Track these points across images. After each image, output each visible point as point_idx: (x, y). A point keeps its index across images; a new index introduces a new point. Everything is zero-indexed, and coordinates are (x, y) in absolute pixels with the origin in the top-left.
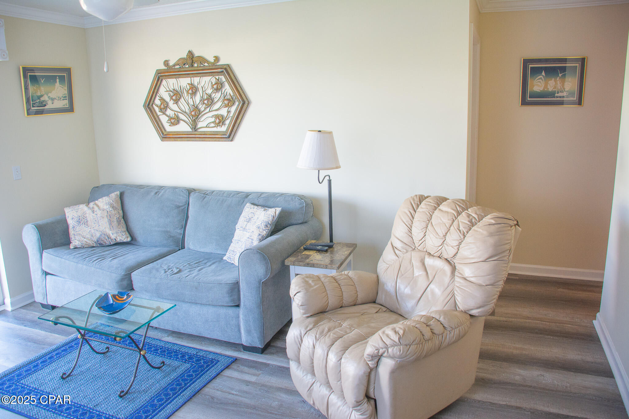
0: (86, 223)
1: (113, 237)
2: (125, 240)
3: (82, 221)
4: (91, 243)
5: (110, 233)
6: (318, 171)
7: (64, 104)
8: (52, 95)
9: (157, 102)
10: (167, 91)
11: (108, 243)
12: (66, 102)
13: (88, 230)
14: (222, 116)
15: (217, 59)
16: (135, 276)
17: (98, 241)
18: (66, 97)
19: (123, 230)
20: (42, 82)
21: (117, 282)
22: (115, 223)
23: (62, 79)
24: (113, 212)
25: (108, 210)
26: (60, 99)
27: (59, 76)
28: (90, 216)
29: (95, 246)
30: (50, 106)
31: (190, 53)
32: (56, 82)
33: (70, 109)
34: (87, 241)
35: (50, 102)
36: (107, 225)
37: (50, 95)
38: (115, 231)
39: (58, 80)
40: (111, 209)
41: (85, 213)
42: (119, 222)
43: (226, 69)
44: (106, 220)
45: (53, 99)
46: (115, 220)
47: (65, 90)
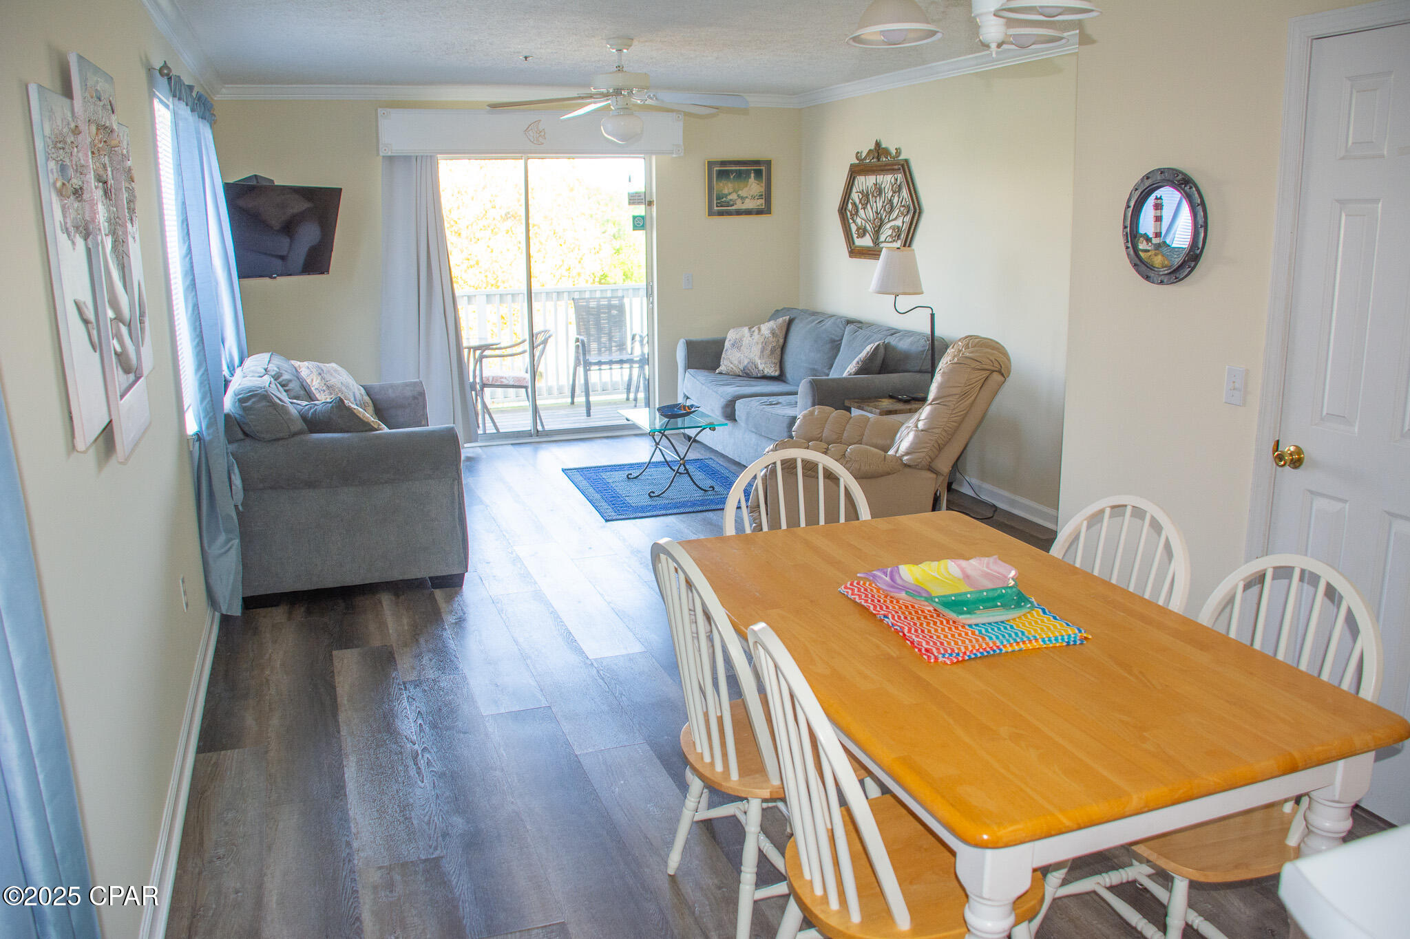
0: (739, 348)
1: (761, 367)
2: (773, 374)
3: (737, 345)
4: (737, 371)
5: (759, 362)
6: (894, 296)
7: (760, 203)
8: (743, 193)
9: (850, 206)
10: (857, 192)
11: (755, 375)
12: (762, 201)
13: (738, 355)
14: (898, 227)
15: (898, 151)
16: (739, 404)
17: (744, 370)
18: (762, 195)
19: (774, 361)
20: (732, 177)
21: (722, 408)
22: (768, 352)
23: (758, 174)
24: (771, 339)
25: (767, 336)
26: (753, 197)
27: (754, 170)
28: (747, 340)
29: (741, 374)
30: (739, 206)
31: (878, 144)
32: (750, 178)
33: (765, 210)
34: (734, 368)
35: (739, 202)
36: (758, 353)
37: (740, 193)
38: (764, 361)
39: (752, 175)
40: (770, 335)
41: (743, 336)
42: (772, 352)
43: (903, 166)
44: (760, 346)
45: (743, 199)
46: (770, 349)
47: (762, 187)
